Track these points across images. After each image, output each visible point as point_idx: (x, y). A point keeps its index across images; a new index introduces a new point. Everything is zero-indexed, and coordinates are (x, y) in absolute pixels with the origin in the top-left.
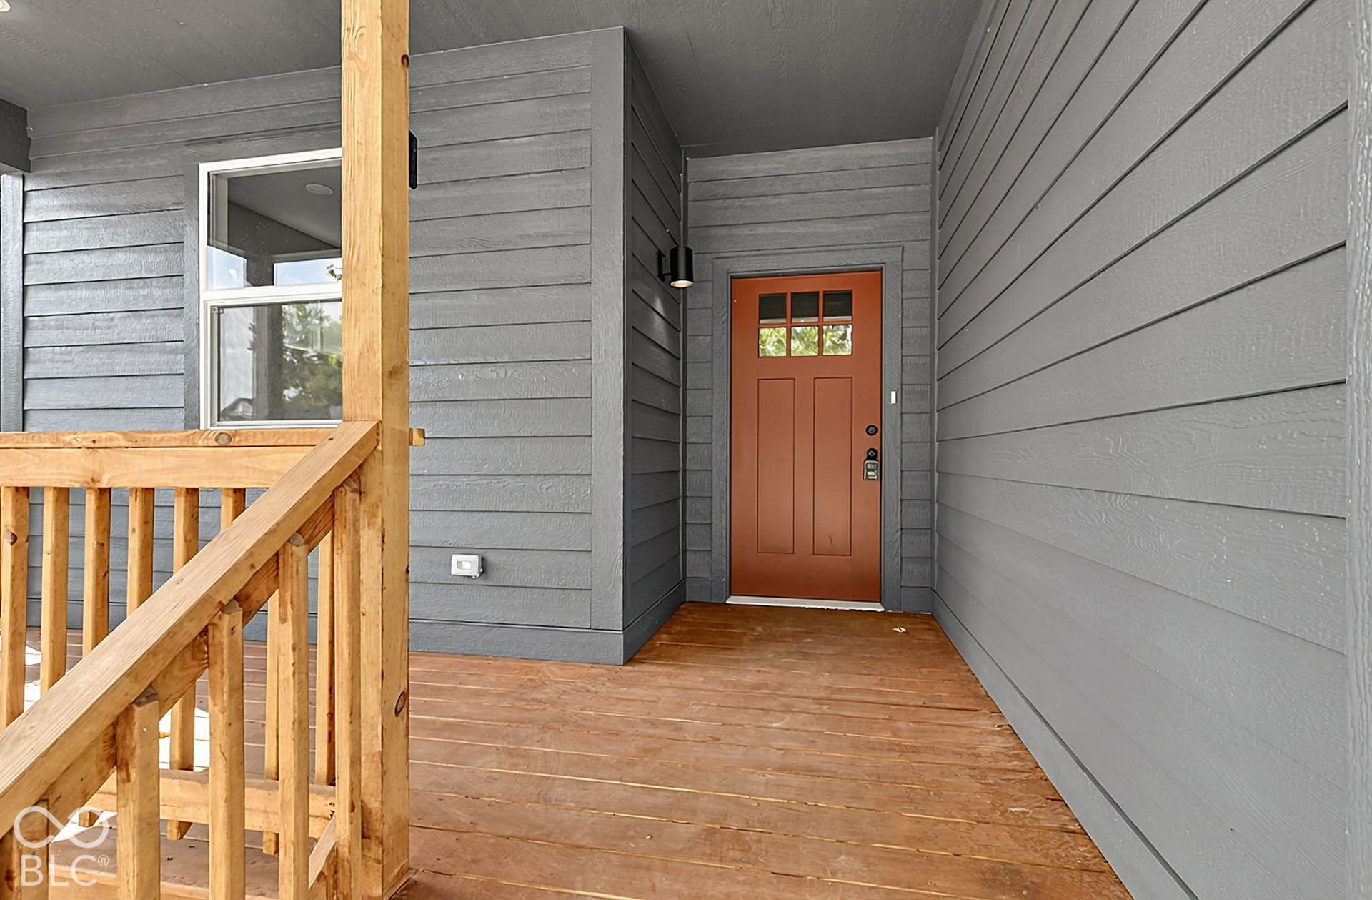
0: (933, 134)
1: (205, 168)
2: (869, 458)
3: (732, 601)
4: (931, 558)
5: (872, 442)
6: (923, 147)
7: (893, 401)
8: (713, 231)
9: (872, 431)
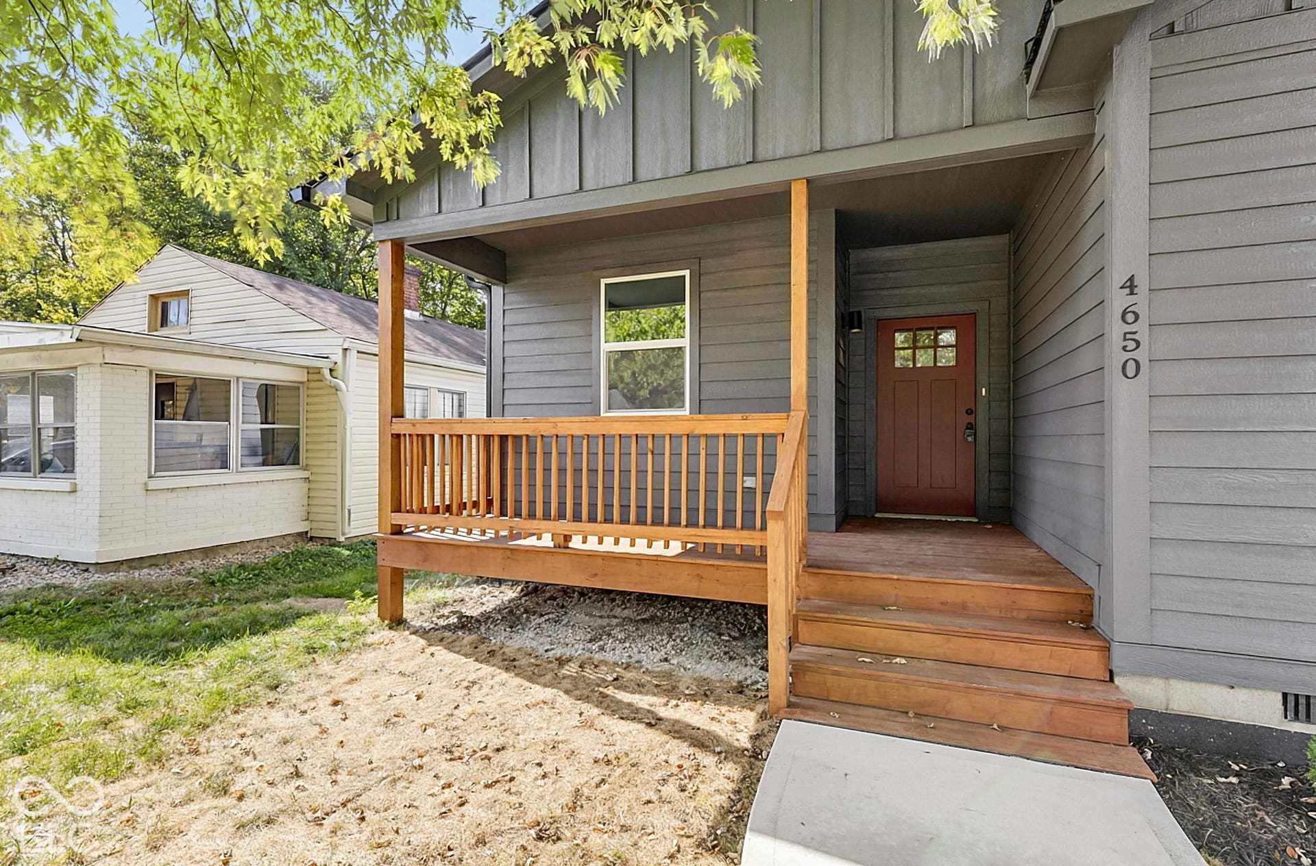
0: (1009, 232)
1: (604, 282)
2: (967, 428)
3: (877, 515)
4: (1009, 490)
5: (971, 419)
6: (1002, 240)
7: (984, 393)
8: (866, 293)
9: (970, 412)
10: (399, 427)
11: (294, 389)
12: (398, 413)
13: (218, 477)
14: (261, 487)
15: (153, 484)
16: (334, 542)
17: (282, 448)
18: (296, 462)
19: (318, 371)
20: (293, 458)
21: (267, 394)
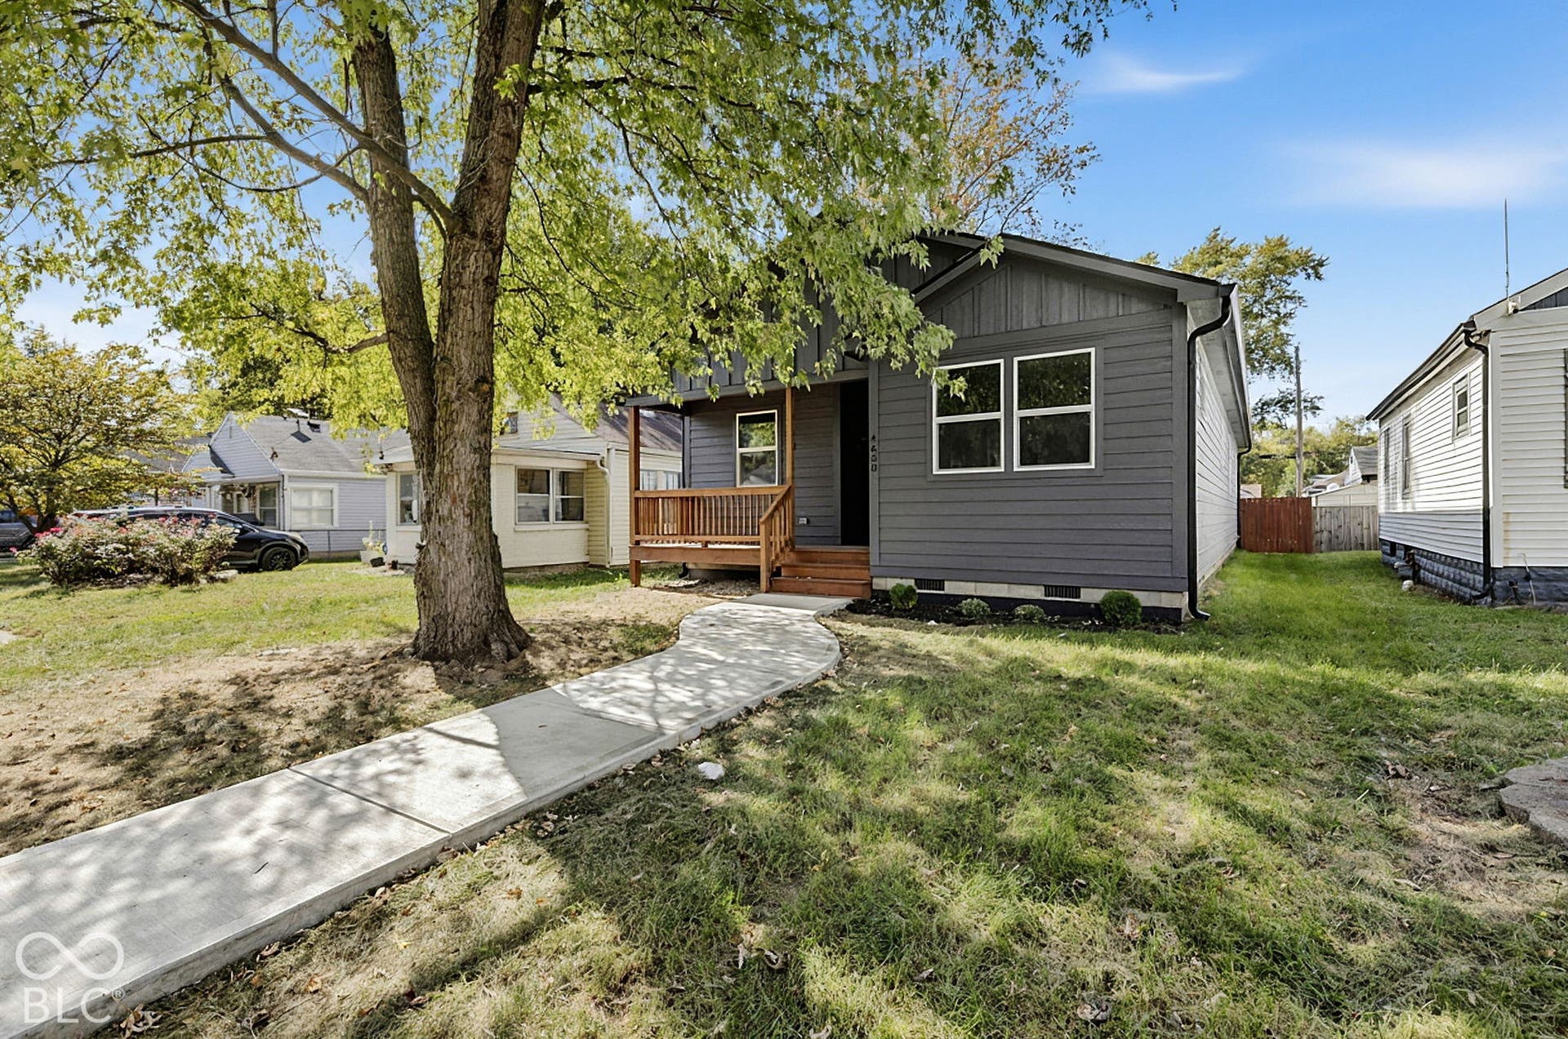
1: (738, 415)
10: (638, 494)
11: (580, 474)
12: (637, 488)
13: (542, 526)
14: (565, 533)
15: (519, 528)
16: (603, 567)
17: (574, 510)
18: (582, 519)
19: (594, 462)
20: (580, 517)
21: (564, 476)
